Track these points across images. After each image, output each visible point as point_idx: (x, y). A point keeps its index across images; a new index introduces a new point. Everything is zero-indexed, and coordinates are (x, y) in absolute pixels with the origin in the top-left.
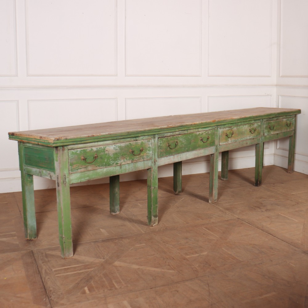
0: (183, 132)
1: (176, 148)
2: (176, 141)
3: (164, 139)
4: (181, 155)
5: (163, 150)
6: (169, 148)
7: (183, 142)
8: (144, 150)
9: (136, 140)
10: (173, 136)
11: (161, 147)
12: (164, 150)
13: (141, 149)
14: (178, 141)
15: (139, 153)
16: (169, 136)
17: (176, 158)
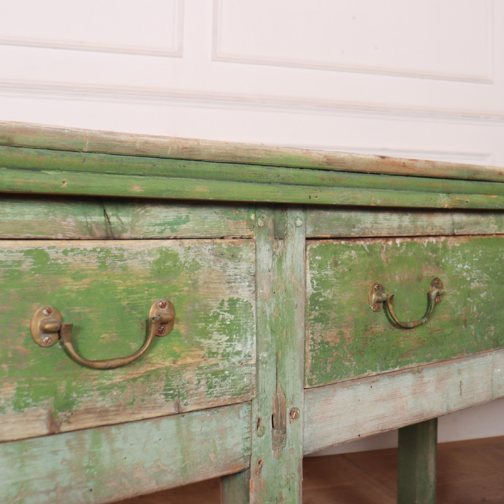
0: (477, 223)
1: (433, 324)
2: (429, 272)
3: (350, 254)
4: (459, 372)
5: (341, 333)
6: (382, 317)
7: (474, 285)
8: (179, 327)
9: (110, 236)
10: (412, 237)
11: (326, 305)
12: (348, 332)
13: (152, 312)
14: (445, 280)
15: (134, 346)
16: (387, 238)
17: (430, 389)
